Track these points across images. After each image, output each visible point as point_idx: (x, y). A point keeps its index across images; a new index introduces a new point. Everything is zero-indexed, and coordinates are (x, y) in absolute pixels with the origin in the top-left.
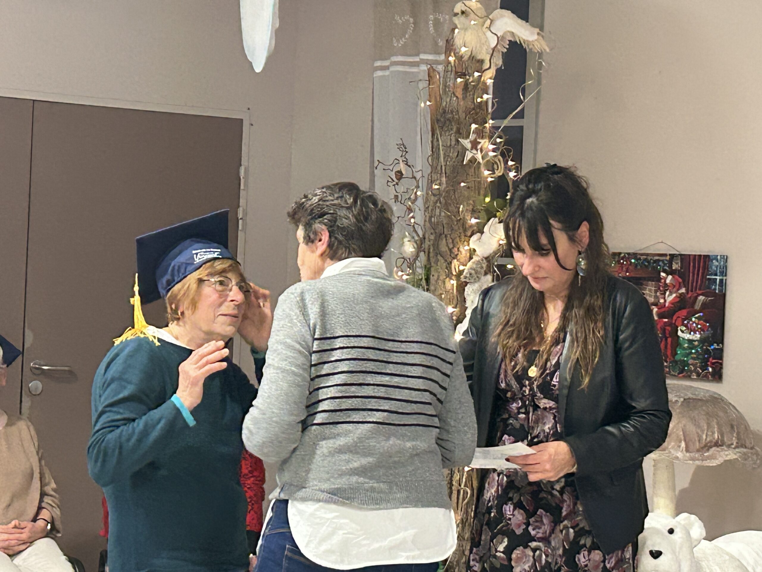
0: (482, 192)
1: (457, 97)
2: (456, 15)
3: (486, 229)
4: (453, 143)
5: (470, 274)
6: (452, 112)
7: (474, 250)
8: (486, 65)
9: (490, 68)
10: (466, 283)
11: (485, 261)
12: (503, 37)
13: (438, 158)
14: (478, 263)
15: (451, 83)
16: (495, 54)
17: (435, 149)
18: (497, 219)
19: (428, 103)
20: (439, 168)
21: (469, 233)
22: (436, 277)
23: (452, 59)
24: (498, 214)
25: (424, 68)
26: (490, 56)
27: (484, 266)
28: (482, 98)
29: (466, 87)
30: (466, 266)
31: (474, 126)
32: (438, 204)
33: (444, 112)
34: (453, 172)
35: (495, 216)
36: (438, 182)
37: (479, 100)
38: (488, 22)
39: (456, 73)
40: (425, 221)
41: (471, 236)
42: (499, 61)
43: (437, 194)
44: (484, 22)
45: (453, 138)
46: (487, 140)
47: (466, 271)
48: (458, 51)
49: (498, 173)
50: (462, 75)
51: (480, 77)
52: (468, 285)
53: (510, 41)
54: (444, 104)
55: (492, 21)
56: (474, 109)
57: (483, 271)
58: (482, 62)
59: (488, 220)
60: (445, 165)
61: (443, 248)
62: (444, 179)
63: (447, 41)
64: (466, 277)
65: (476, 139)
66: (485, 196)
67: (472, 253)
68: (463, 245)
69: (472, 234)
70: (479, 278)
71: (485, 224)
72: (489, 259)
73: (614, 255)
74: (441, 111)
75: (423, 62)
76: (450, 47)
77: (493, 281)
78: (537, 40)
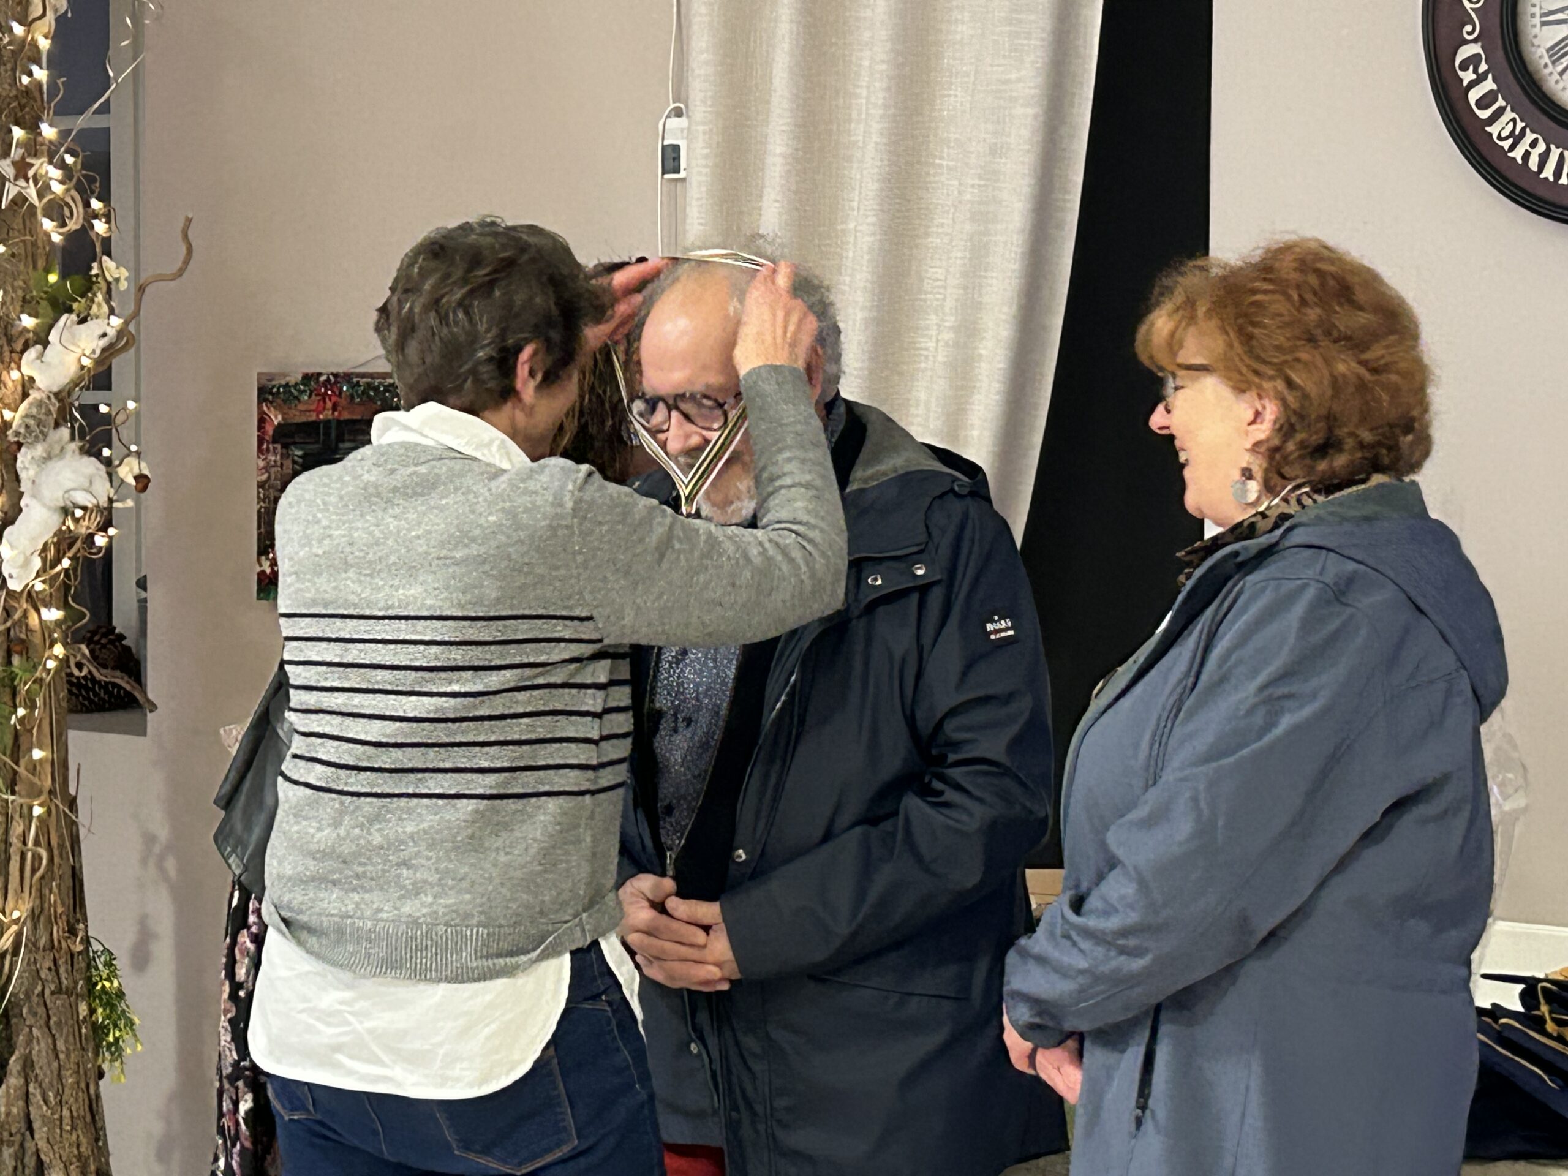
0: (41, 263)
3: (53, 337)
5: (27, 427)
7: (32, 380)
8: (36, 10)
9: (44, 14)
10: (19, 445)
11: (53, 400)
14: (40, 404)
18: (74, 317)
21: (18, 346)
24: (75, 306)
27: (54, 409)
28: (31, 76)
30: (16, 410)
31: (18, 133)
35: (70, 310)
37: (26, 80)
41: (23, 352)
42: (61, 3)
46: (45, 159)
47: (16, 422)
49: (73, 225)
51: (25, 33)
52: (23, 449)
56: (16, 97)
57: (51, 420)
58: (26, 3)
59: (56, 320)
64: (17, 434)
65: (23, 158)
66: (48, 271)
67: (27, 385)
68: (8, 368)
69: (26, 347)
70: (45, 435)
71: (51, 327)
72: (61, 396)
73: (307, 378)
77: (73, 439)
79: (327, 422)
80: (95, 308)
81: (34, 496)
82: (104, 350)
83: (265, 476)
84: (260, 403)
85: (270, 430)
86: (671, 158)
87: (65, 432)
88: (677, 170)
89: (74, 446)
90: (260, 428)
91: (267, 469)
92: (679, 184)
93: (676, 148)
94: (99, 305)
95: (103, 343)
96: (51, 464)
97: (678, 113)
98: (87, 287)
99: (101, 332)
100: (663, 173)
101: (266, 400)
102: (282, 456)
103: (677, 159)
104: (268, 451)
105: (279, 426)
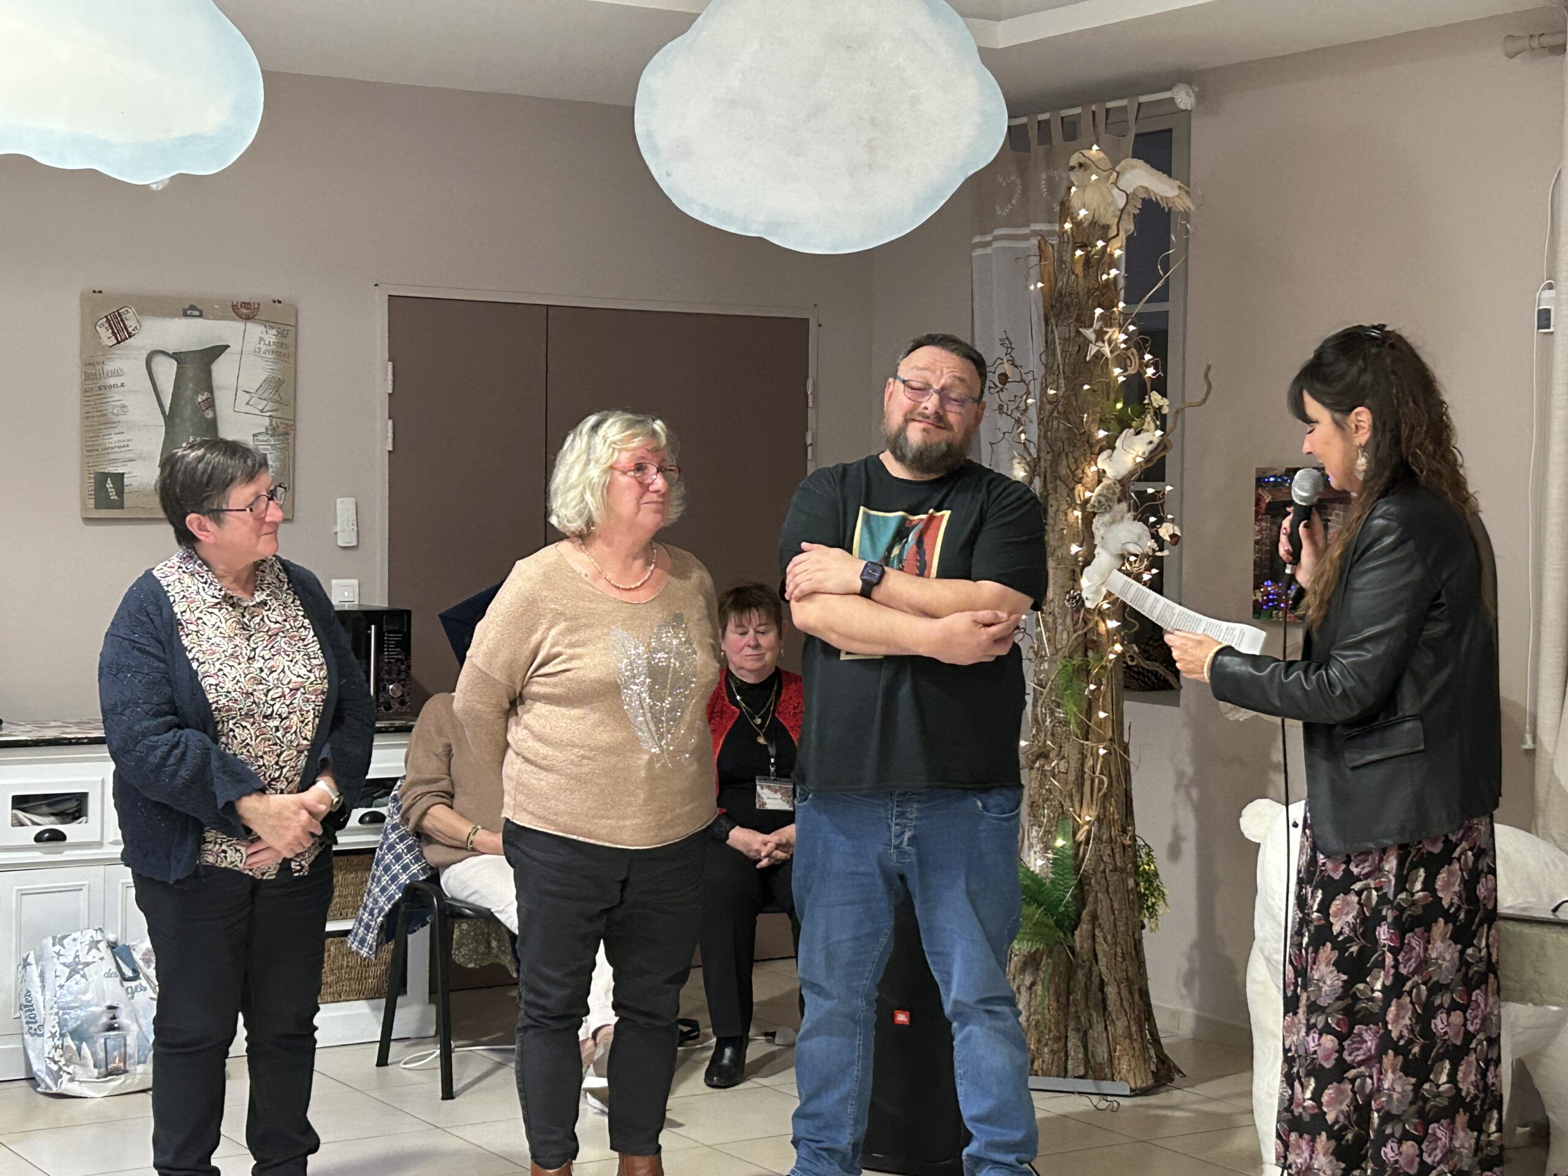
0: (1112, 396)
1: (1077, 276)
2: (1072, 168)
3: (1118, 443)
4: (1073, 334)
5: (1099, 502)
6: (1070, 294)
7: (1104, 472)
8: (1113, 232)
9: (1117, 235)
10: (1095, 514)
11: (1118, 485)
12: (1134, 194)
13: (1054, 355)
14: (1108, 487)
15: (1067, 257)
16: (1124, 216)
17: (1049, 344)
18: (1132, 430)
19: (1040, 285)
20: (1055, 367)
21: (1097, 450)
22: (1054, 509)
23: (1068, 226)
24: (1134, 424)
25: (1034, 241)
26: (1117, 220)
27: (1117, 491)
28: (1109, 274)
29: (1087, 260)
30: (1092, 491)
31: (1098, 311)
32: (1055, 414)
33: (1060, 294)
34: (1073, 373)
35: (1130, 427)
36: (1055, 386)
37: (1105, 277)
38: (1115, 174)
39: (1075, 243)
40: (1039, 437)
41: (1099, 454)
42: (1129, 226)
43: (1054, 401)
44: (1109, 177)
45: (1073, 329)
46: (1117, 330)
47: (1093, 499)
48: (1074, 215)
49: (1132, 371)
50: (1083, 246)
51: (1105, 248)
52: (1097, 517)
53: (1143, 199)
54: (1060, 284)
55: (1118, 173)
56: (1098, 289)
57: (1116, 498)
58: (1106, 227)
59: (1121, 432)
60: (1064, 364)
61: (1063, 471)
62: (1062, 381)
63: (1061, 203)
64: (1094, 506)
65: (1101, 328)
66: (1116, 401)
67: (1101, 474)
68: (1090, 465)
69: (1101, 450)
70: (1111, 507)
71: (1117, 438)
72: (1123, 482)
73: (1288, 471)
74: (1056, 294)
75: (1035, 233)
76: (1065, 211)
77: (1129, 510)
78: (1178, 196)
80: (1145, 427)
81: (1102, 547)
82: (1151, 452)
83: (1258, 538)
84: (1257, 489)
85: (1264, 506)
86: (1544, 318)
87: (1124, 506)
88: (1549, 327)
89: (1130, 515)
90: (1257, 503)
91: (1260, 531)
92: (1550, 337)
93: (1548, 311)
94: (1149, 423)
95: (1151, 447)
96: (1114, 526)
97: (1550, 287)
98: (1141, 412)
99: (1149, 440)
100: (1539, 328)
101: (1261, 486)
102: (1271, 523)
103: (1549, 319)
104: (1262, 520)
105: (1269, 503)
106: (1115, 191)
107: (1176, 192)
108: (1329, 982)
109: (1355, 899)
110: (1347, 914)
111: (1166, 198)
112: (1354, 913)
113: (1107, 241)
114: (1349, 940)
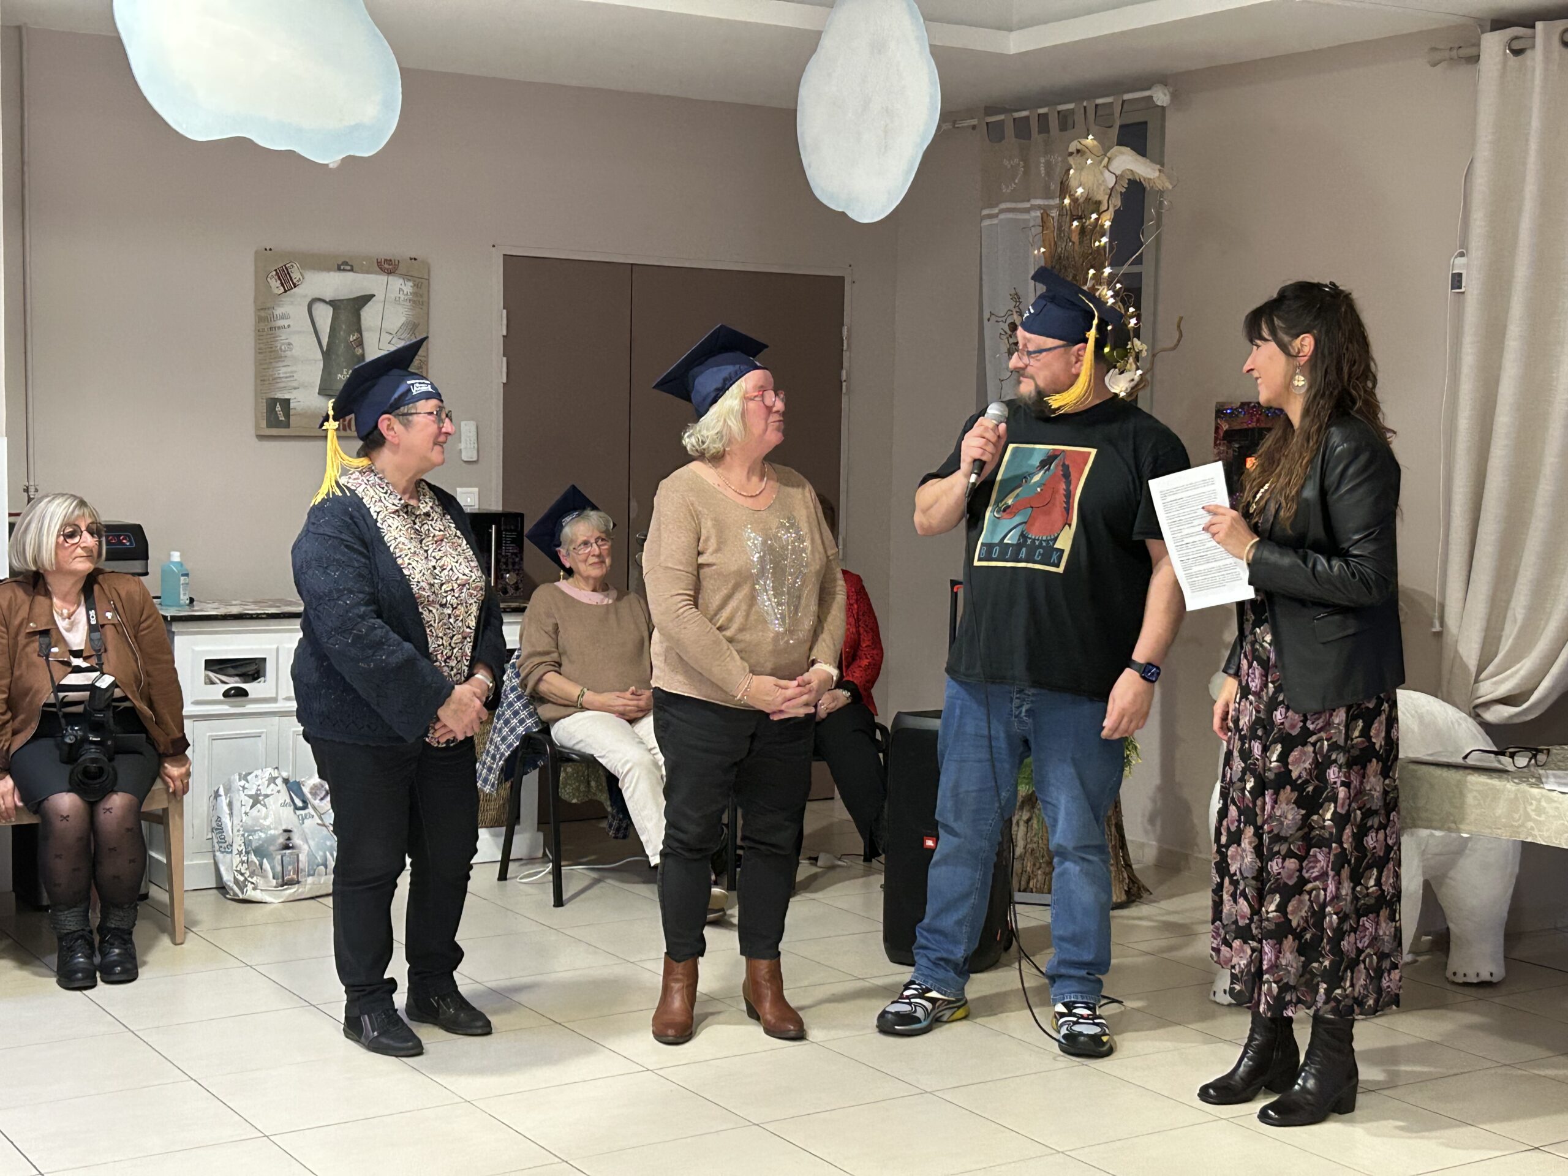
1: (1074, 243)
2: (1071, 154)
6: (1068, 258)
8: (1104, 207)
9: (1108, 209)
12: (1122, 176)
15: (1065, 227)
16: (1113, 194)
18: (1117, 370)
19: (1042, 250)
23: (1067, 201)
24: (1118, 364)
25: (1038, 214)
26: (1107, 197)
28: (1100, 241)
29: (1082, 230)
31: (1092, 272)
33: (1060, 258)
35: (1115, 367)
37: (1097, 244)
38: (1106, 159)
39: (1072, 215)
42: (1117, 202)
44: (1101, 162)
46: (1106, 287)
48: (1072, 193)
50: (1079, 218)
51: (1097, 220)
53: (1129, 180)
54: (1059, 249)
55: (1109, 159)
56: (1091, 254)
58: (1099, 203)
63: (1061, 183)
65: (1094, 286)
73: (1243, 405)
74: (1056, 258)
75: (1039, 207)
76: (1064, 189)
78: (1159, 177)
79: (1253, 429)
80: (1128, 365)
82: (1132, 388)
84: (1216, 420)
85: (1222, 431)
86: (1457, 280)
88: (1461, 288)
90: (1216, 430)
92: (1461, 295)
93: (1460, 275)
94: (1131, 364)
95: (1132, 384)
97: (1462, 255)
98: (1125, 355)
99: (1129, 379)
100: (1452, 289)
101: (1220, 417)
102: (1229, 448)
103: (1460, 282)
104: (1220, 444)
105: (1226, 432)
106: (1107, 174)
107: (1157, 174)
108: (1290, 817)
109: (1310, 749)
110: (1304, 762)
111: (1149, 179)
112: (1311, 760)
113: (1099, 214)
114: (1306, 782)
